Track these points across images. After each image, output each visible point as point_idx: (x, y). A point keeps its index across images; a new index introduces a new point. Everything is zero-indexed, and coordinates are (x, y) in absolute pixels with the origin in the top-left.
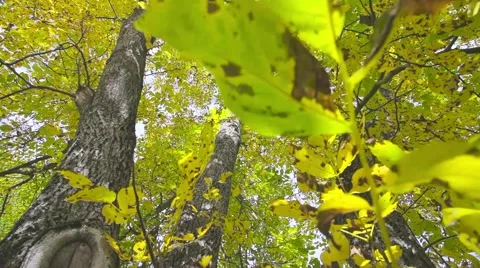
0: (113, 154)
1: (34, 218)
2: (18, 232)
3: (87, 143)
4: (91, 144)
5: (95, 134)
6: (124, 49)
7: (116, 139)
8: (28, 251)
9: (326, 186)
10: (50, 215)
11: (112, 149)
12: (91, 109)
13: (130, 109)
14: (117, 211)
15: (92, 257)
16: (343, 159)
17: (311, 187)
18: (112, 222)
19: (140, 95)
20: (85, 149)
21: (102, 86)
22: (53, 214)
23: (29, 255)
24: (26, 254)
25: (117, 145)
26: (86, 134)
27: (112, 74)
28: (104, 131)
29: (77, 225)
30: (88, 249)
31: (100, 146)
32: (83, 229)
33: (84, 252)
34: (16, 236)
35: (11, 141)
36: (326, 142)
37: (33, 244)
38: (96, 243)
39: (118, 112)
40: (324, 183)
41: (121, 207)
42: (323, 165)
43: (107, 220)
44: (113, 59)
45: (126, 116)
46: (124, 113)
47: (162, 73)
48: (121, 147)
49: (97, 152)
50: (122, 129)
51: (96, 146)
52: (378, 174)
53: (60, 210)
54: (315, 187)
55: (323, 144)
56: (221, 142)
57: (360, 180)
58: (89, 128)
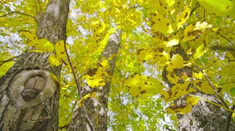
5: (45, 32)
7: (56, 35)
9: (169, 37)
10: (24, 66)
12: (43, 20)
14: (56, 57)
15: (45, 83)
16: (180, 21)
17: (161, 38)
18: (54, 65)
22: (26, 65)
23: (14, 78)
24: (12, 78)
26: (41, 32)
28: (50, 31)
29: (37, 68)
30: (44, 80)
32: (41, 71)
33: (42, 81)
34: (9, 73)
37: (16, 74)
38: (47, 77)
41: (57, 54)
42: (168, 24)
43: (52, 64)
50: (59, 31)
53: (29, 64)
54: (163, 38)
55: (168, 14)
56: (110, 43)
57: (189, 33)
58: (42, 29)
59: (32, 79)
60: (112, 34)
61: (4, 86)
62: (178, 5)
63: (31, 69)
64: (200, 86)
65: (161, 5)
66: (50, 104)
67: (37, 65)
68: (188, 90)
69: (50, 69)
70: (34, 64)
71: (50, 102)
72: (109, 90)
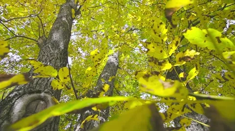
0: (56, 65)
1: (18, 90)
2: (10, 96)
3: (44, 59)
4: (46, 60)
5: (48, 56)
6: (61, 17)
7: (58, 58)
8: (15, 101)
9: (163, 62)
10: (26, 89)
11: (56, 63)
12: (46, 45)
13: (65, 45)
14: (59, 81)
16: (171, 48)
17: (155, 63)
18: (56, 89)
19: (69, 39)
20: (43, 62)
21: (51, 34)
22: (28, 89)
23: (16, 103)
24: (14, 102)
25: (58, 61)
26: (43, 55)
27: (56, 29)
28: (52, 54)
30: (45, 103)
31: (50, 61)
32: (42, 94)
33: (43, 105)
34: (10, 97)
35: (6, 66)
36: (162, 40)
37: (18, 98)
38: (48, 101)
39: (59, 46)
40: (162, 61)
42: (161, 51)
43: (54, 88)
44: (56, 22)
45: (63, 48)
46: (62, 46)
47: (80, 34)
48: (60, 61)
49: (49, 63)
50: (61, 54)
51: (48, 60)
52: (189, 55)
53: (31, 87)
54: (157, 63)
55: (161, 41)
56: (109, 64)
57: (180, 59)
58: (44, 53)
59: (33, 102)
60: (110, 55)
61: (5, 111)
62: (171, 30)
63: (33, 93)
64: (194, 107)
65: (155, 33)
66: (50, 128)
67: (37, 88)
68: (183, 111)
69: (50, 92)
70: (36, 87)
71: (51, 126)
72: (109, 112)
